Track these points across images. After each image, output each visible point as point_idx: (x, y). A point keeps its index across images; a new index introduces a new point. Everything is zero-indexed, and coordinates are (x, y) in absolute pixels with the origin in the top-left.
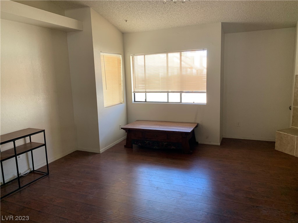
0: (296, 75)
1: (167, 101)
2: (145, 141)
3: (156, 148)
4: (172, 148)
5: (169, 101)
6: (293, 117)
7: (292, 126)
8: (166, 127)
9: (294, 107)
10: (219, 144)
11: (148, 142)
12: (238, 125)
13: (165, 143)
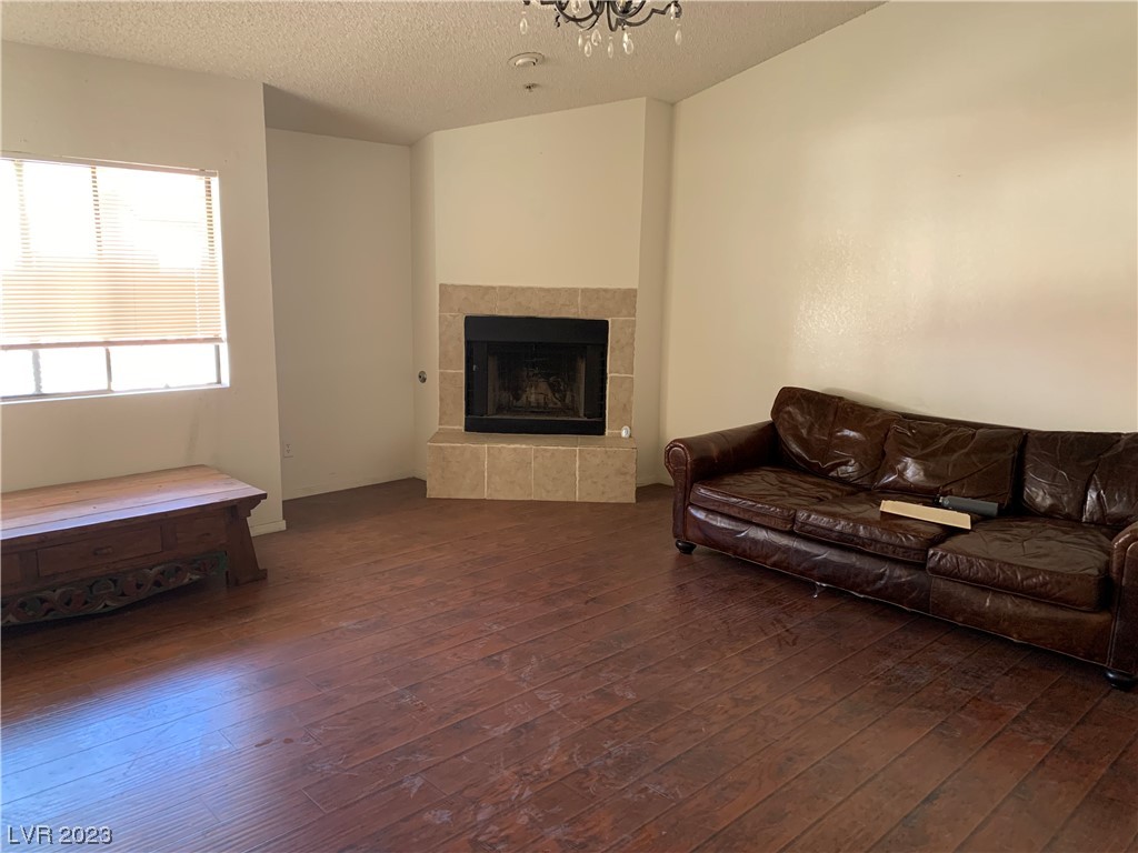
0: (441, 285)
1: (31, 390)
2: (46, 594)
3: (106, 606)
4: (186, 580)
5: (45, 390)
6: (441, 400)
7: (440, 424)
8: (129, 502)
9: (441, 374)
10: (282, 525)
11: (59, 591)
12: (288, 451)
13: (152, 572)
